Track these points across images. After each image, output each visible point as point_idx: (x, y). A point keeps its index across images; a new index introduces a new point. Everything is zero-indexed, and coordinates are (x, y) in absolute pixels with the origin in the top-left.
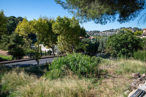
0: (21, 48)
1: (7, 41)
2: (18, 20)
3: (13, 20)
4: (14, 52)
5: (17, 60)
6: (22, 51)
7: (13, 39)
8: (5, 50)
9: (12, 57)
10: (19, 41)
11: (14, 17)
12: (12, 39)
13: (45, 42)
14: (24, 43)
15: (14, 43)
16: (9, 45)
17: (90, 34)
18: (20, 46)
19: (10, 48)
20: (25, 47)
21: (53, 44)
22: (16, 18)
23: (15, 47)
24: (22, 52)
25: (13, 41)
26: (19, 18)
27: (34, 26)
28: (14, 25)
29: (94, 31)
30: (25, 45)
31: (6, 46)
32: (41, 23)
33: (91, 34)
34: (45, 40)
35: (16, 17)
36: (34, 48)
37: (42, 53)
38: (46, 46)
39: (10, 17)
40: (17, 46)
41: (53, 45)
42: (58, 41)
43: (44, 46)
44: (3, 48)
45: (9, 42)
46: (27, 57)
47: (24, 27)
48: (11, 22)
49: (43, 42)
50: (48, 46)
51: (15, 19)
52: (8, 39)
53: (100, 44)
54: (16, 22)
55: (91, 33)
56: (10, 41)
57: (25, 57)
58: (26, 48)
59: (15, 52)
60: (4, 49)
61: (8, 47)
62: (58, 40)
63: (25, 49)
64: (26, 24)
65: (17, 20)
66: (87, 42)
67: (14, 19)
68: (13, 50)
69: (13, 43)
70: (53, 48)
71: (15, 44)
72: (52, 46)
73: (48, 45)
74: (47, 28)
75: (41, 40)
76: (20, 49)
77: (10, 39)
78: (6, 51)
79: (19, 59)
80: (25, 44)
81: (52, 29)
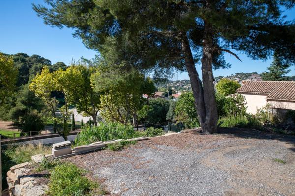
0: (37, 115)
1: (10, 102)
2: (33, 61)
3: (23, 61)
4: (24, 122)
5: (30, 136)
6: (38, 121)
7: (23, 98)
8: (6, 120)
9: (20, 132)
10: (33, 103)
11: (25, 56)
12: (20, 99)
13: (81, 105)
14: (44, 105)
15: (25, 107)
16: (14, 109)
17: (176, 88)
18: (35, 112)
19: (16, 115)
20: (45, 113)
21: (95, 109)
22: (29, 57)
23: (26, 114)
24: (39, 123)
25: (23, 102)
26: (36, 56)
27: (59, 81)
28: (24, 71)
29: (183, 81)
30: (45, 110)
31: (8, 112)
32: (72, 75)
33: (178, 86)
34: (80, 101)
35: (28, 55)
36: (59, 115)
37: (76, 124)
38: (83, 113)
39: (16, 55)
40: (30, 112)
41: (95, 111)
42: (102, 103)
43: (78, 111)
44: (2, 117)
45: (14, 105)
46: (48, 132)
47: (44, 83)
48: (20, 65)
49: (77, 105)
50: (86, 112)
51: (27, 59)
52: (13, 100)
53: (171, 109)
54: (27, 65)
55: (178, 84)
56: (16, 103)
57: (43, 132)
58: (46, 116)
59: (26, 122)
60: (4, 118)
61: (13, 114)
62: (100, 102)
63: (44, 117)
64: (47, 78)
65: (30, 61)
66: (160, 104)
67: (25, 60)
68: (23, 119)
69: (23, 107)
70: (94, 115)
71: (26, 109)
72: (92, 112)
73: (85, 110)
74: (82, 83)
75: (72, 102)
76: (35, 117)
77: (16, 98)
78: (9, 122)
79: (33, 134)
80: (44, 107)
81: (91, 83)
